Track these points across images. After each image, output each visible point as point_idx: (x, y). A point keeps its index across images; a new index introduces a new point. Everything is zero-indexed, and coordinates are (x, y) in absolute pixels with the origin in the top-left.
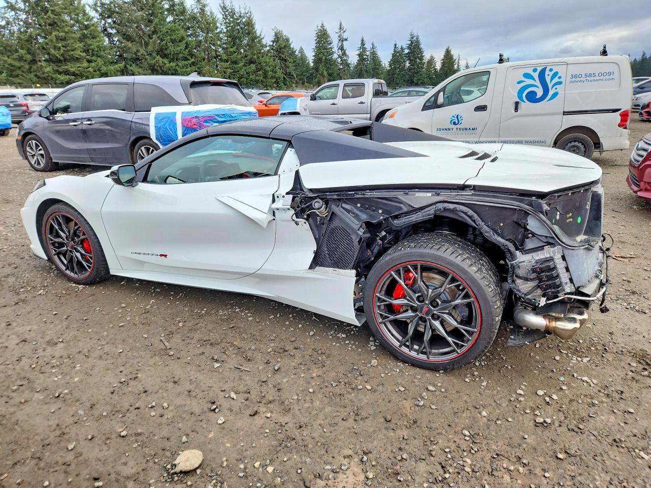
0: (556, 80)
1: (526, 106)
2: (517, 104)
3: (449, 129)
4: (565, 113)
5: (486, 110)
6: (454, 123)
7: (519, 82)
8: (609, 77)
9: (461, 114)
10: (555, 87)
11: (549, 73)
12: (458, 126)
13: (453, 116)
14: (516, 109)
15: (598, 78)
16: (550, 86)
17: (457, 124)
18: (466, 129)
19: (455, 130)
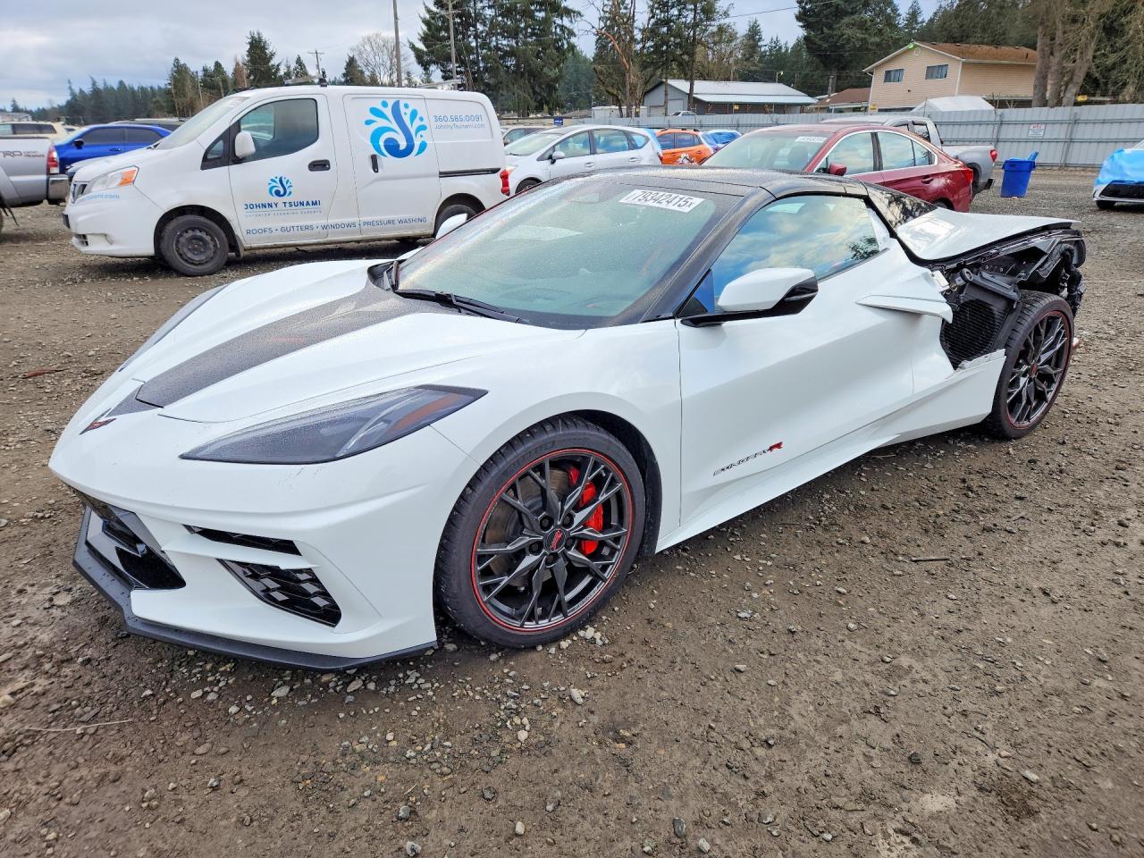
0: (417, 123)
1: (387, 161)
2: (374, 158)
3: (270, 205)
4: (444, 174)
5: (329, 169)
6: (278, 193)
7: (368, 122)
8: (478, 123)
9: (286, 176)
10: (420, 133)
11: (406, 111)
12: (285, 199)
13: (272, 180)
14: (375, 167)
15: (466, 123)
16: (413, 131)
17: (283, 196)
18: (302, 204)
19: (281, 205)
